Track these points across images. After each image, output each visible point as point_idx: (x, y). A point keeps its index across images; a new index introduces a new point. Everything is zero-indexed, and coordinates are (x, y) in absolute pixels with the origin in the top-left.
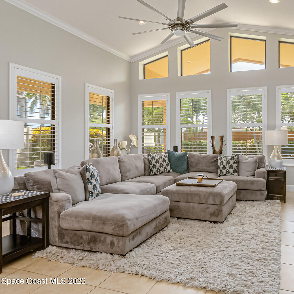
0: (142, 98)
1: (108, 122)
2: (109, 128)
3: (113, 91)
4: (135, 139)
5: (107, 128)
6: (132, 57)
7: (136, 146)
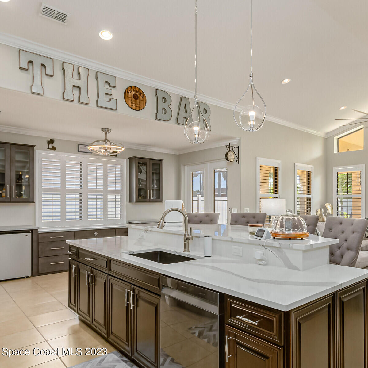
0: (336, 169)
1: (309, 193)
2: (309, 198)
3: (313, 166)
4: (330, 208)
5: (308, 198)
6: (327, 134)
7: (331, 213)
